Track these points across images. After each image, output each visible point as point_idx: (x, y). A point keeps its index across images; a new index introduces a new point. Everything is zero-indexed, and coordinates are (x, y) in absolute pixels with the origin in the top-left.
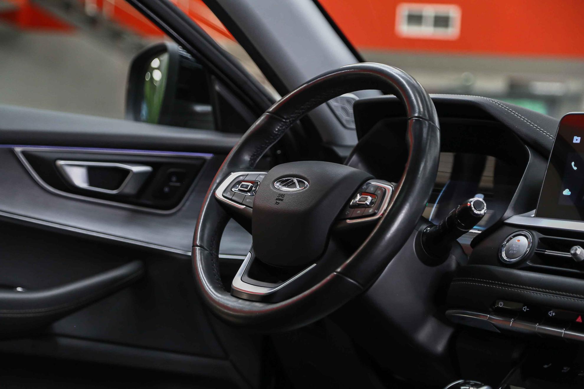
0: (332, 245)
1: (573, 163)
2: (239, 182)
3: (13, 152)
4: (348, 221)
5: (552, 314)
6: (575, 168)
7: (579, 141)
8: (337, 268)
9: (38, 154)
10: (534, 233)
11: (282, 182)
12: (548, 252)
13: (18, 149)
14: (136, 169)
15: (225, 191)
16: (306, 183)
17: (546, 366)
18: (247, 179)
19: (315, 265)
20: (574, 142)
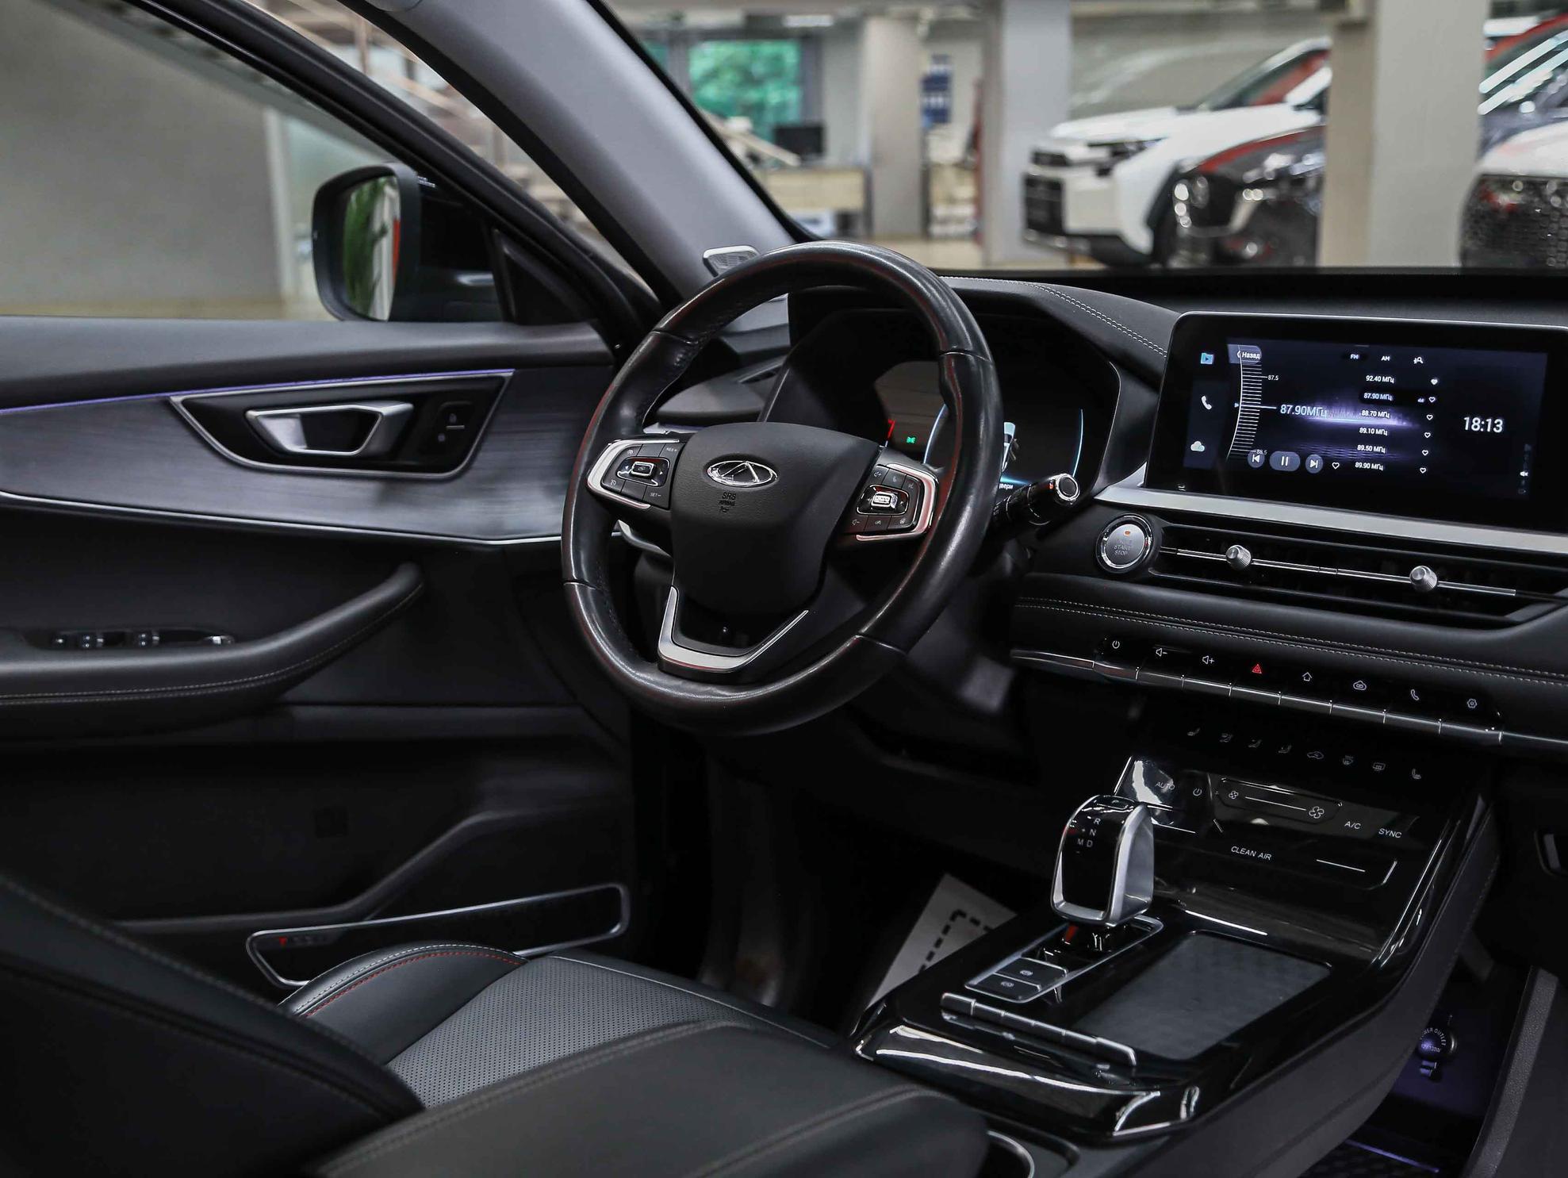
0: (830, 575)
1: (1204, 399)
2: (630, 462)
3: (167, 404)
4: (859, 537)
5: (1207, 660)
6: (1209, 407)
7: (1210, 362)
8: (862, 626)
9: (209, 402)
10: (1153, 518)
11: (722, 469)
12: (1183, 553)
13: (177, 399)
14: (387, 409)
15: (604, 479)
16: (771, 471)
17: (1191, 734)
18: (642, 454)
19: (806, 612)
20: (1202, 363)
